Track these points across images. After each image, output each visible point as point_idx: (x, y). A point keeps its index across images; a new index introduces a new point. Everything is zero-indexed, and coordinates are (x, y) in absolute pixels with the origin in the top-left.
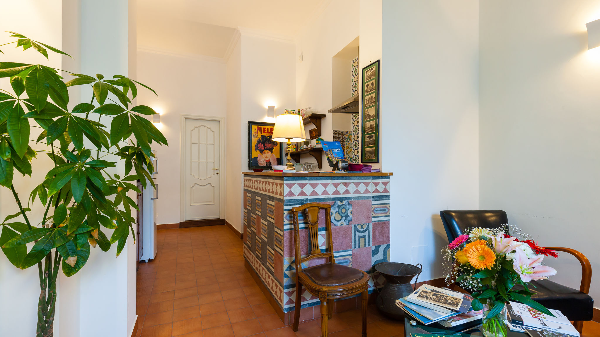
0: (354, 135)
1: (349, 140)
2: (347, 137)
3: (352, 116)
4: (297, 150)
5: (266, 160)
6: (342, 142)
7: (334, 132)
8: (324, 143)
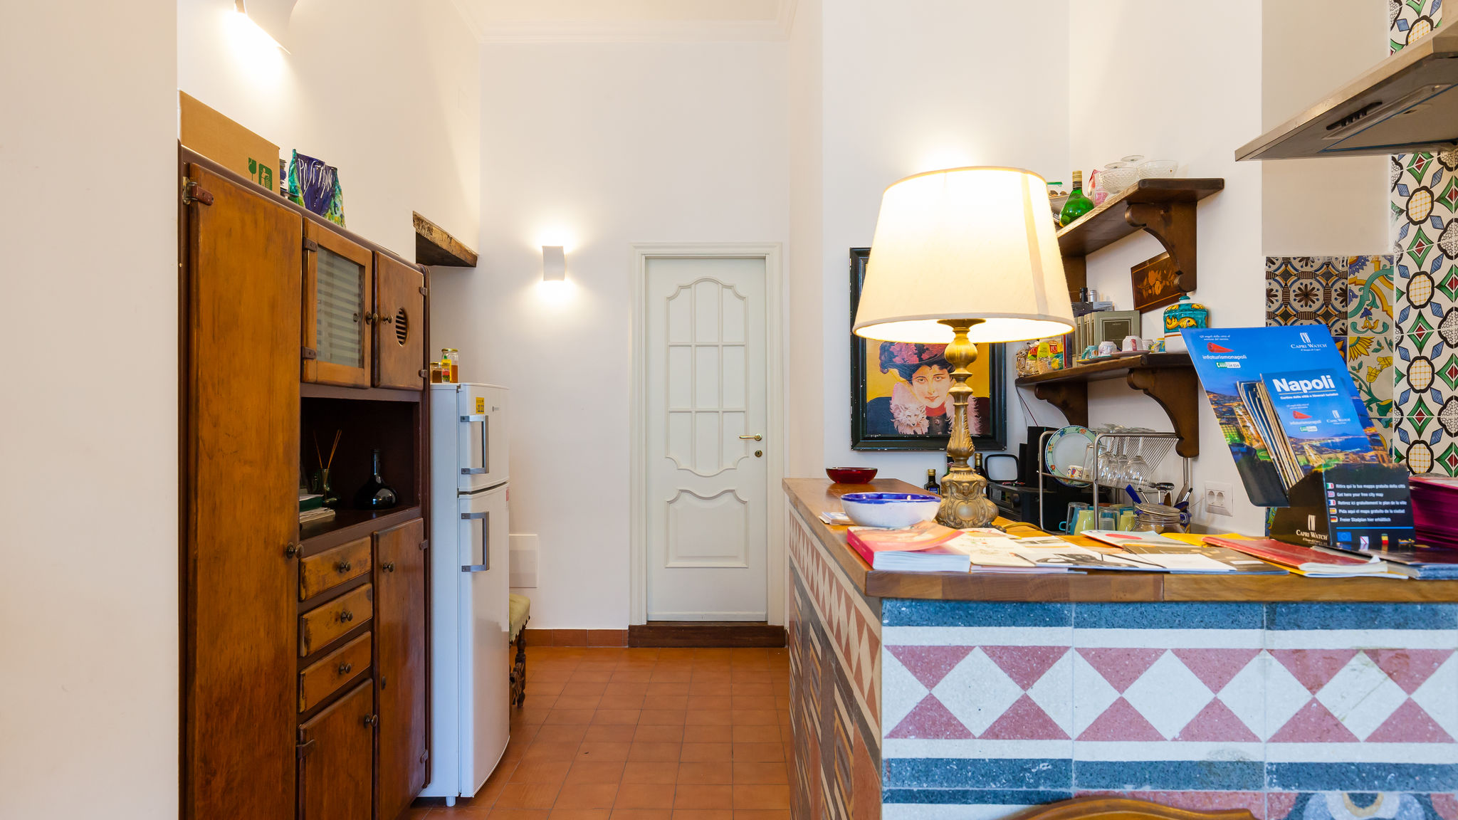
0: (1403, 275)
1: (1373, 304)
2: (1355, 289)
3: (1390, 172)
4: (1069, 361)
5: (927, 408)
6: (1327, 316)
7: (1274, 267)
8: (1209, 338)
